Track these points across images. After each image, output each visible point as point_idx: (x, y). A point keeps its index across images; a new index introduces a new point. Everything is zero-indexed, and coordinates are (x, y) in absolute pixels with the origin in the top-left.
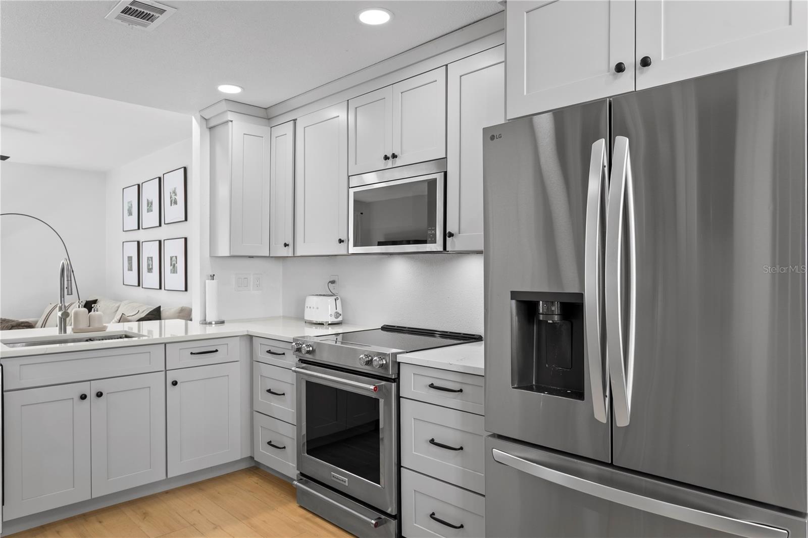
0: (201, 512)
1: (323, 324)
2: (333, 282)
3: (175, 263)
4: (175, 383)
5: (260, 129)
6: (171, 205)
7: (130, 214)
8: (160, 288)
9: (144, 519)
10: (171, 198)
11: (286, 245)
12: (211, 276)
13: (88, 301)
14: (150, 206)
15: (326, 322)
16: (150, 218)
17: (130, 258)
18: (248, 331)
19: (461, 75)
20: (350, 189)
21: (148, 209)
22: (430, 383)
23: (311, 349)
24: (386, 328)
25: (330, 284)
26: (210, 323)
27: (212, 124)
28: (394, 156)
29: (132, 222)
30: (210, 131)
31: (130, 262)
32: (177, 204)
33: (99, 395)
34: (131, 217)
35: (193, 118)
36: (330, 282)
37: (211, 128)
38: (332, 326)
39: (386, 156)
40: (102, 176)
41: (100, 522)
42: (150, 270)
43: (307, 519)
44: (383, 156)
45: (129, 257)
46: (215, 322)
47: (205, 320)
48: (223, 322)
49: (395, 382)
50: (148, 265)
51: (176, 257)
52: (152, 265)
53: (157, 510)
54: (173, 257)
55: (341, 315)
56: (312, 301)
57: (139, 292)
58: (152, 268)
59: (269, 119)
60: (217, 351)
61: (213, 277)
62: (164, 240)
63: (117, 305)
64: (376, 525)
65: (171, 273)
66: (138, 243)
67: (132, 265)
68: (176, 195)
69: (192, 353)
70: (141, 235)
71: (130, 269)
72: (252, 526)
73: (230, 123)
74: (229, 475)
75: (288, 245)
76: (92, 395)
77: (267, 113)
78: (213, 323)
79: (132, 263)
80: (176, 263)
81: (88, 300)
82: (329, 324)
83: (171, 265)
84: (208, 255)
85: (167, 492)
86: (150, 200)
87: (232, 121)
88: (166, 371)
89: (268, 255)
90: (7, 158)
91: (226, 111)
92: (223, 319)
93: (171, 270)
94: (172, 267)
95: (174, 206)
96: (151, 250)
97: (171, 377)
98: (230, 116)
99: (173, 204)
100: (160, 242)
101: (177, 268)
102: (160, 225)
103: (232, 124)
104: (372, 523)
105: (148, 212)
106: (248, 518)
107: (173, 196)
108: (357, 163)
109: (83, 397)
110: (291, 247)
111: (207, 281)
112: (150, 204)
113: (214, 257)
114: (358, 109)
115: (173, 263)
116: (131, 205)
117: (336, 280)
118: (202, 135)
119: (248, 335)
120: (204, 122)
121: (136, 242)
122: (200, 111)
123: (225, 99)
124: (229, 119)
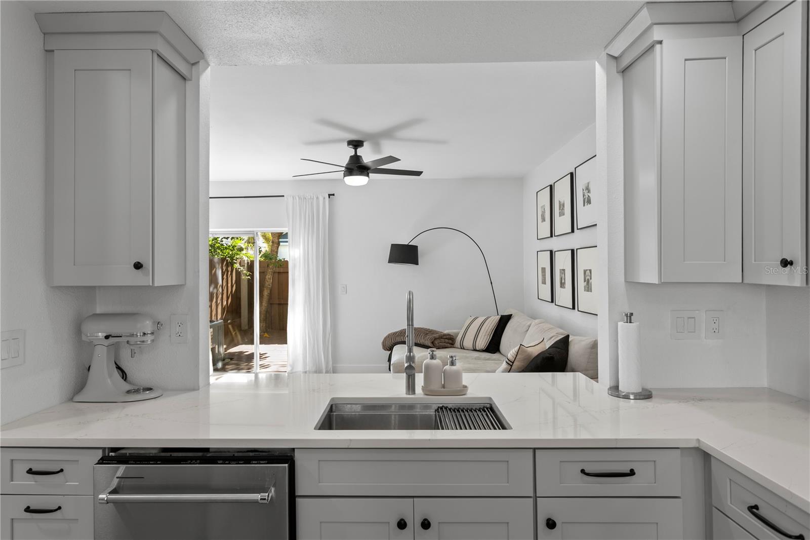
3: (589, 278)
4: (551, 524)
6: (584, 205)
7: (544, 220)
8: (574, 308)
10: (584, 196)
11: (785, 263)
12: (626, 315)
13: (503, 316)
14: (562, 209)
16: (563, 223)
17: (544, 269)
18: (698, 440)
21: (560, 212)
26: (627, 397)
27: (625, 62)
29: (545, 230)
30: (623, 76)
31: (543, 274)
32: (590, 203)
33: (426, 525)
34: (544, 223)
35: (596, 62)
37: (624, 71)
40: (519, 181)
42: (562, 285)
45: (542, 268)
46: (635, 394)
47: (617, 388)
48: (648, 395)
50: (561, 279)
51: (590, 271)
52: (565, 279)
54: (587, 270)
57: (551, 310)
58: (565, 283)
59: (738, 22)
60: (632, 473)
61: (630, 317)
62: (577, 249)
63: (529, 324)
65: (585, 291)
66: (551, 252)
67: (545, 278)
68: (589, 192)
69: (584, 473)
70: (554, 243)
71: (544, 282)
73: (658, 47)
75: (791, 263)
76: (414, 523)
77: (734, 9)
78: (632, 397)
79: (545, 275)
80: (591, 279)
81: (502, 314)
83: (585, 281)
84: (622, 279)
86: (562, 203)
87: (660, 42)
88: (535, 498)
89: (739, 281)
90: (421, 172)
91: (649, 28)
93: (585, 287)
94: (585, 283)
95: (588, 207)
96: (563, 262)
97: (546, 509)
98: (657, 33)
99: (586, 204)
100: (573, 251)
101: (591, 285)
102: (573, 231)
103: (662, 48)
105: (560, 216)
107: (586, 194)
109: (402, 525)
111: (620, 324)
112: (562, 206)
113: (632, 284)
115: (587, 278)
116: (544, 209)
118: (610, 85)
119: (698, 449)
120: (613, 63)
121: (549, 252)
122: (606, 47)
123: (648, 3)
124: (656, 38)
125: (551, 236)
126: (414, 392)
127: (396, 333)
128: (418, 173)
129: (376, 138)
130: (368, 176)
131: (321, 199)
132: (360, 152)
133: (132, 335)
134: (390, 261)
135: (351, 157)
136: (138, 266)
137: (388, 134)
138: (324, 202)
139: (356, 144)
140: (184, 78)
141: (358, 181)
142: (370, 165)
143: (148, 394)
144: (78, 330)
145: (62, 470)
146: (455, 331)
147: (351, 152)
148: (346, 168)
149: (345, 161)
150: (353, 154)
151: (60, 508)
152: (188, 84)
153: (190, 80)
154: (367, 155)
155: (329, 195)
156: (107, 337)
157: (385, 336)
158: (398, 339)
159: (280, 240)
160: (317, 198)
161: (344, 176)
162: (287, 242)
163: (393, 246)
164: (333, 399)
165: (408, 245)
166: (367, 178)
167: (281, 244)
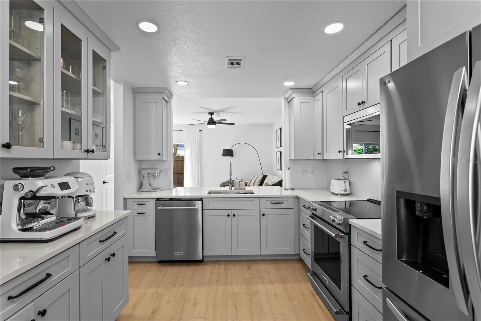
0: (269, 274)
1: (337, 195)
2: (346, 173)
4: (264, 215)
5: (309, 99)
7: (278, 141)
9: (248, 269)
11: (319, 154)
13: (265, 175)
15: (340, 194)
17: (278, 158)
18: (297, 195)
19: (400, 43)
20: (344, 124)
22: (365, 241)
23: (314, 208)
24: (370, 201)
25: (344, 173)
26: (288, 190)
27: (289, 100)
28: (363, 102)
30: (289, 103)
33: (234, 215)
35: (282, 99)
36: (344, 172)
37: (289, 101)
38: (343, 196)
39: (359, 103)
40: (271, 126)
41: (234, 265)
43: (312, 294)
44: (358, 103)
46: (290, 189)
47: (286, 188)
48: (293, 189)
49: (347, 235)
53: (254, 267)
55: (348, 190)
56: (334, 182)
59: (313, 93)
60: (283, 203)
61: (289, 169)
64: (337, 313)
69: (271, 203)
71: (279, 163)
72: (285, 288)
73: (294, 98)
74: (290, 260)
76: (231, 215)
77: (312, 90)
78: (289, 189)
82: (341, 195)
84: (288, 159)
85: (262, 260)
87: (295, 98)
88: (260, 209)
89: (313, 158)
91: (291, 94)
92: (293, 187)
97: (262, 212)
98: (294, 95)
104: (334, 311)
106: (286, 283)
108: (347, 109)
109: (228, 216)
110: (321, 155)
111: (287, 171)
113: (290, 160)
114: (347, 79)
117: (348, 171)
119: (297, 197)
120: (286, 100)
121: (280, 152)
122: (284, 95)
123: (290, 88)
124: (293, 97)
125: (281, 146)
126: (231, 189)
127: (225, 182)
128: (233, 124)
129: (218, 112)
130: (216, 125)
131: (197, 132)
132: (213, 116)
133: (154, 174)
134: (223, 155)
135: (210, 118)
136: (159, 154)
137: (223, 111)
138: (198, 133)
139: (211, 114)
140: (167, 102)
141: (212, 127)
142: (216, 121)
143: (158, 190)
144: (140, 172)
145: (145, 204)
146: (247, 181)
147: (210, 116)
148: (208, 122)
149: (207, 120)
150: (210, 117)
151: (145, 213)
152: (168, 103)
153: (169, 102)
154: (216, 118)
155: (200, 130)
156: (148, 174)
157: (221, 183)
158: (226, 184)
159: (178, 147)
160: (195, 132)
161: (207, 125)
162: (184, 148)
163: (224, 150)
164: (209, 191)
165: (229, 150)
166: (215, 126)
167: (178, 149)
